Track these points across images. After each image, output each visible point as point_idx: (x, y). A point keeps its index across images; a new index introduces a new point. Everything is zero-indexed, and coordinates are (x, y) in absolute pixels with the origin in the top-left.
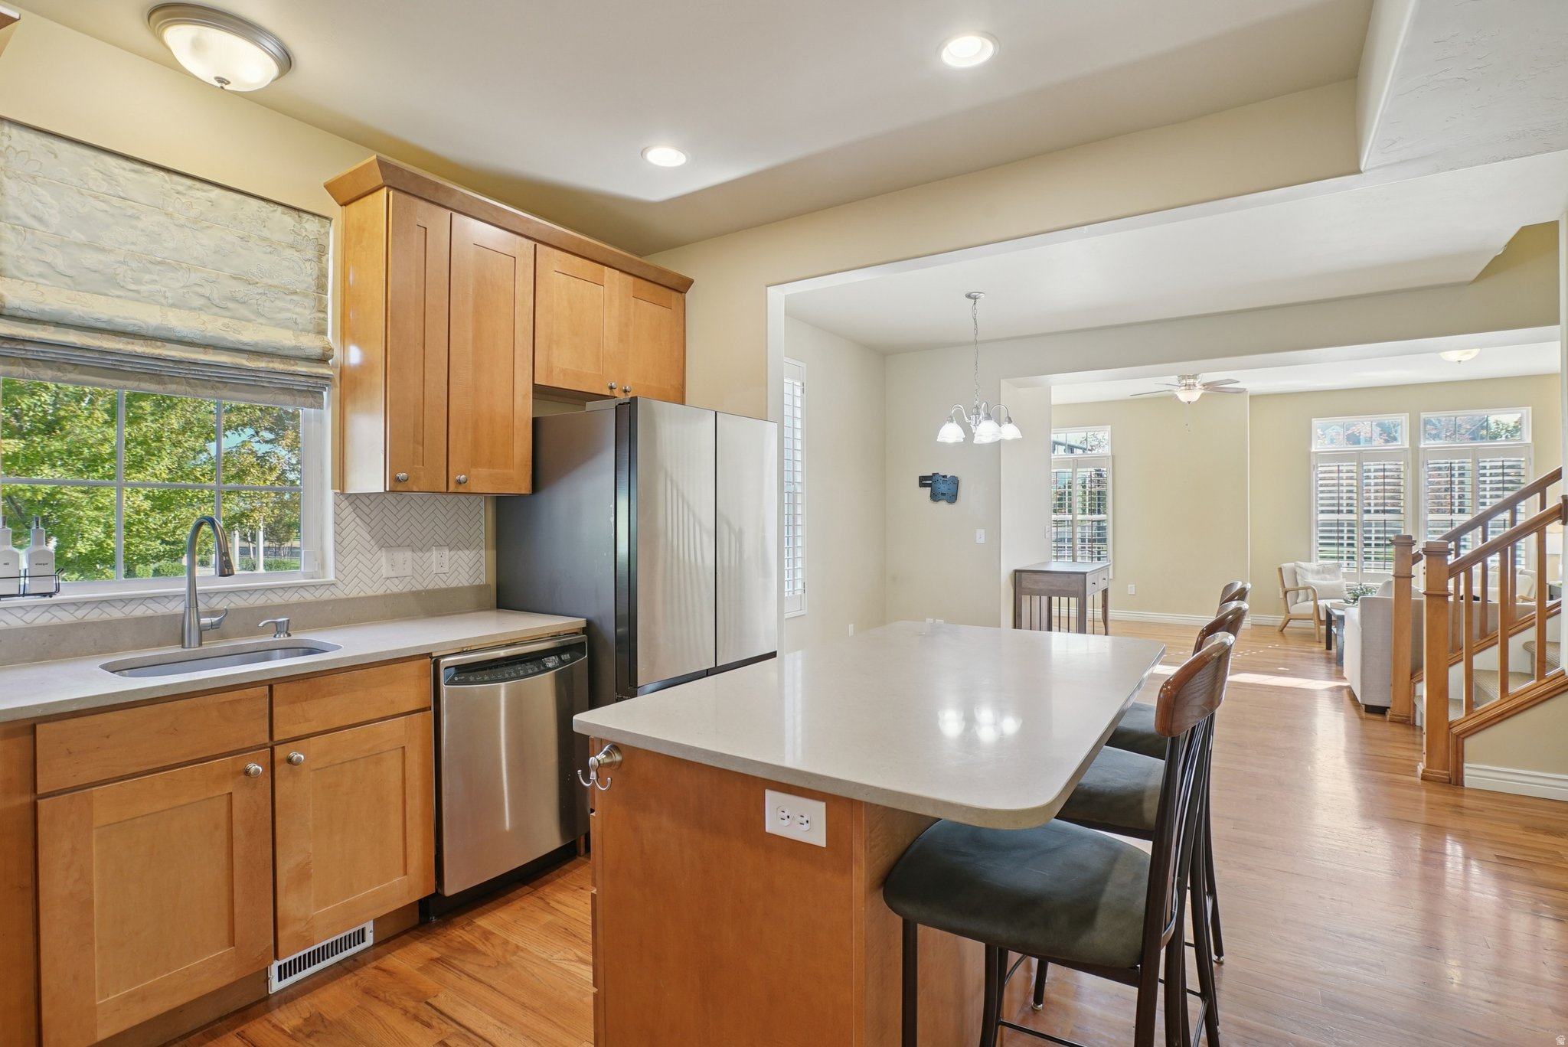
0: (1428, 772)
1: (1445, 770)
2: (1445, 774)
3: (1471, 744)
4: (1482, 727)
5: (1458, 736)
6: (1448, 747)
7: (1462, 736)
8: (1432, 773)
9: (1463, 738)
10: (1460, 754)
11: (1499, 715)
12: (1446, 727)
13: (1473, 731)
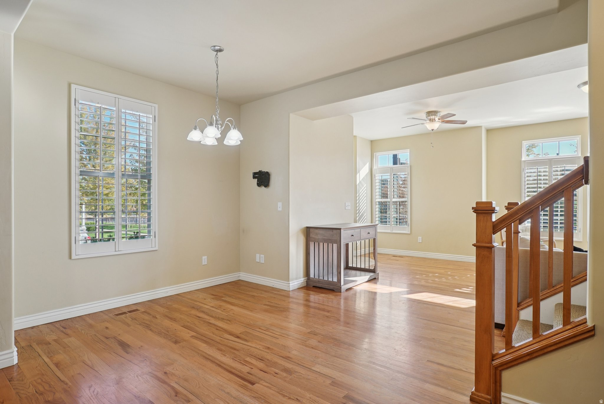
0: (475, 395)
1: (488, 395)
2: (488, 399)
3: (507, 376)
4: (515, 363)
5: (496, 368)
6: (490, 375)
7: (500, 369)
8: (478, 396)
9: (501, 371)
10: (498, 384)
11: (528, 354)
12: (489, 357)
13: (509, 365)
